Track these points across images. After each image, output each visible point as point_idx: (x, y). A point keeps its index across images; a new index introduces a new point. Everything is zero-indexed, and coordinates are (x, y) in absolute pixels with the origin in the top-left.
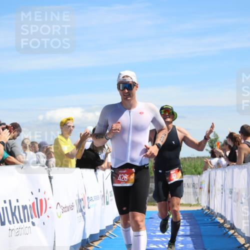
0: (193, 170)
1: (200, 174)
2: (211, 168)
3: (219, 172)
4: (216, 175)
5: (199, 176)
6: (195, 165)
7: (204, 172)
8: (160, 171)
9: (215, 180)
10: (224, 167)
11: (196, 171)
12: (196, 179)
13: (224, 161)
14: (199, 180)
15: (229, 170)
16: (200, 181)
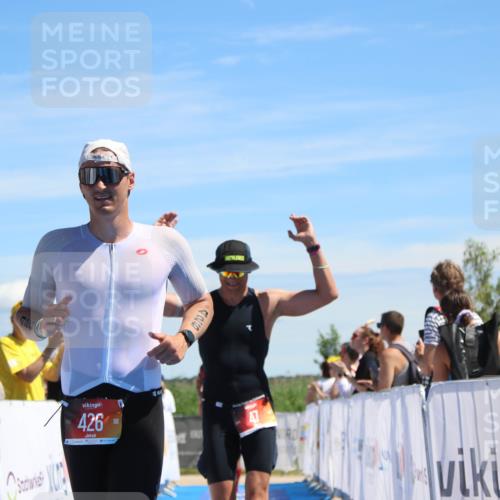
0: (288, 403)
1: (300, 409)
2: (322, 398)
3: (337, 407)
4: (331, 413)
5: (298, 414)
6: (290, 392)
7: (308, 407)
8: (219, 404)
9: (329, 423)
10: (346, 396)
11: (293, 404)
12: (293, 419)
13: (346, 385)
14: (298, 423)
15: (356, 403)
16: (301, 424)
